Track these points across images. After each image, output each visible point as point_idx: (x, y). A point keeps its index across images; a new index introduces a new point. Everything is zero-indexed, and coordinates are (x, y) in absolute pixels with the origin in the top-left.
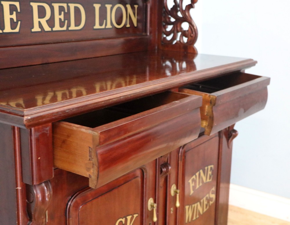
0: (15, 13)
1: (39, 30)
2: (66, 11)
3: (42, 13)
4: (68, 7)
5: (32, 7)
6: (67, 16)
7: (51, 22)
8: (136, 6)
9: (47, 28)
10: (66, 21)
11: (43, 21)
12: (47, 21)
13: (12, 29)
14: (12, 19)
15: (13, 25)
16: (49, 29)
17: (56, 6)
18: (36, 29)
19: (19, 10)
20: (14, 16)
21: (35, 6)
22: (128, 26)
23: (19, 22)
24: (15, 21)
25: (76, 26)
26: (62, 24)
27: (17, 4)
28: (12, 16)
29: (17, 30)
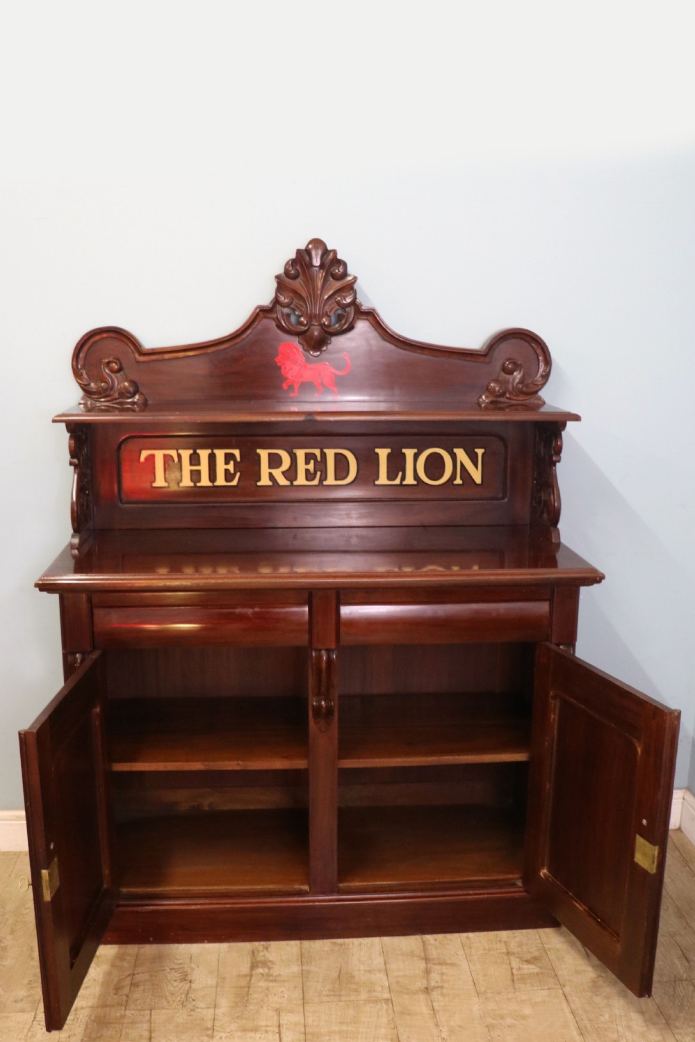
0: (232, 463)
1: (270, 483)
2: (319, 459)
3: (275, 462)
4: (324, 455)
5: (259, 456)
6: (321, 465)
7: (291, 474)
8: (480, 452)
9: (283, 481)
10: (319, 473)
11: (277, 473)
12: (283, 473)
13: (227, 480)
14: (227, 471)
15: (228, 476)
16: (287, 483)
17: (301, 454)
18: (265, 481)
19: (238, 459)
20: (231, 467)
21: (264, 454)
22: (458, 481)
23: (238, 474)
24: (232, 471)
25: (336, 479)
26: (309, 476)
27: (237, 452)
28: (227, 467)
29: (234, 483)
